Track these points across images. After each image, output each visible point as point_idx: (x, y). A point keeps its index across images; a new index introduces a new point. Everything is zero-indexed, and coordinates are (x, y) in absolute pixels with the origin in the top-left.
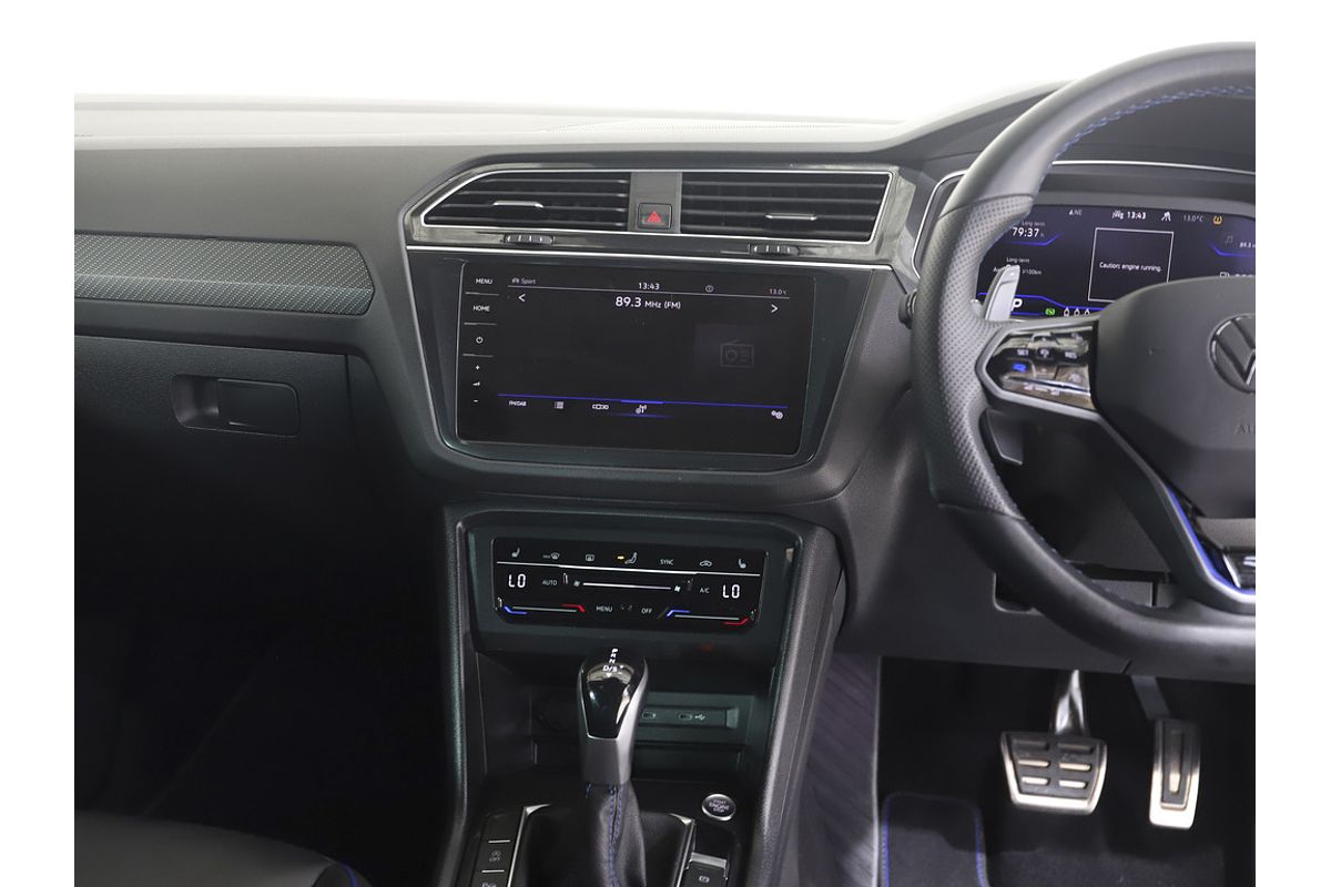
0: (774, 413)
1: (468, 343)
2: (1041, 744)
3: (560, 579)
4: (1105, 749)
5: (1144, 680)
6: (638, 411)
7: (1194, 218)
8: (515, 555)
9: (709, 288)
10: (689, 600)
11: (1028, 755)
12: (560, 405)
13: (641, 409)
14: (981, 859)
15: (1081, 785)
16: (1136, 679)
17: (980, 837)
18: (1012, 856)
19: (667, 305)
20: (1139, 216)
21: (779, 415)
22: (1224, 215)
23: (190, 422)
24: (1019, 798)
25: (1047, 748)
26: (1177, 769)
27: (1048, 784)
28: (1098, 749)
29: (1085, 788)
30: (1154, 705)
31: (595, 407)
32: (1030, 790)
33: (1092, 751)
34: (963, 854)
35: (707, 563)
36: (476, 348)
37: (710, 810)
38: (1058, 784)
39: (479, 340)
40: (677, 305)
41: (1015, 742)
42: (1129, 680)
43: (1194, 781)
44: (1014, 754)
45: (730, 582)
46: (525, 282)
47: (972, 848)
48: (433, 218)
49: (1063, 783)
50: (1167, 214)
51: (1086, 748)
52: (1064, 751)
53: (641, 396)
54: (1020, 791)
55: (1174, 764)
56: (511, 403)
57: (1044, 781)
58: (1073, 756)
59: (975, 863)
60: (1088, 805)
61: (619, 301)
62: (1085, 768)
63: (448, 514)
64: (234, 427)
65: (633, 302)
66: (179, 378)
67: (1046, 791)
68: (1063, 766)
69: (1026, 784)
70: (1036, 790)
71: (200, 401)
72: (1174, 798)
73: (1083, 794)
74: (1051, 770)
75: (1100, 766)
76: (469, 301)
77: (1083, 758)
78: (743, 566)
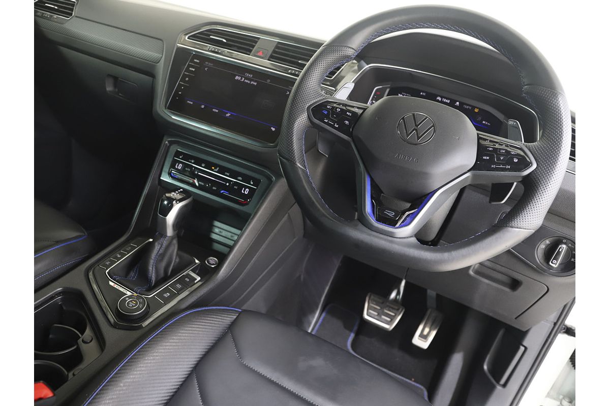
0: (272, 128)
1: (183, 80)
2: (381, 301)
3: (191, 169)
4: (404, 310)
5: (431, 293)
6: (227, 115)
7: (468, 107)
8: (181, 157)
9: (269, 81)
10: (230, 189)
11: (374, 303)
12: (203, 107)
13: (228, 115)
14: (352, 335)
15: (389, 319)
16: (429, 291)
17: (356, 328)
18: (361, 337)
19: (252, 83)
20: (447, 101)
21: (273, 129)
22: (480, 109)
23: (110, 91)
24: (366, 316)
25: (383, 303)
26: (430, 326)
27: (377, 315)
28: (400, 310)
29: (390, 321)
30: (431, 302)
31: (214, 110)
32: (370, 315)
33: (398, 310)
34: (347, 332)
35: (240, 178)
36: (185, 82)
37: (208, 262)
38: (381, 317)
39: (187, 79)
40: (255, 84)
41: (372, 297)
42: (426, 290)
43: (434, 333)
44: (370, 301)
45: (246, 187)
46: (210, 64)
47: (351, 331)
48: (191, 38)
49: (383, 317)
50: (458, 103)
51: (396, 308)
52: (388, 306)
53: (230, 111)
54: (368, 315)
55: (429, 325)
56: (188, 102)
57: (376, 314)
58: (391, 309)
59: (350, 336)
60: (389, 327)
61: (237, 78)
62: (393, 314)
63: (165, 138)
64: (121, 96)
65: (241, 79)
66: (109, 76)
67: (376, 317)
68: (386, 311)
69: (370, 313)
70: (372, 315)
71: (115, 86)
72: (423, 337)
73: (388, 323)
74: (380, 311)
75: (399, 315)
76: (189, 66)
77: (394, 311)
78: (252, 183)
